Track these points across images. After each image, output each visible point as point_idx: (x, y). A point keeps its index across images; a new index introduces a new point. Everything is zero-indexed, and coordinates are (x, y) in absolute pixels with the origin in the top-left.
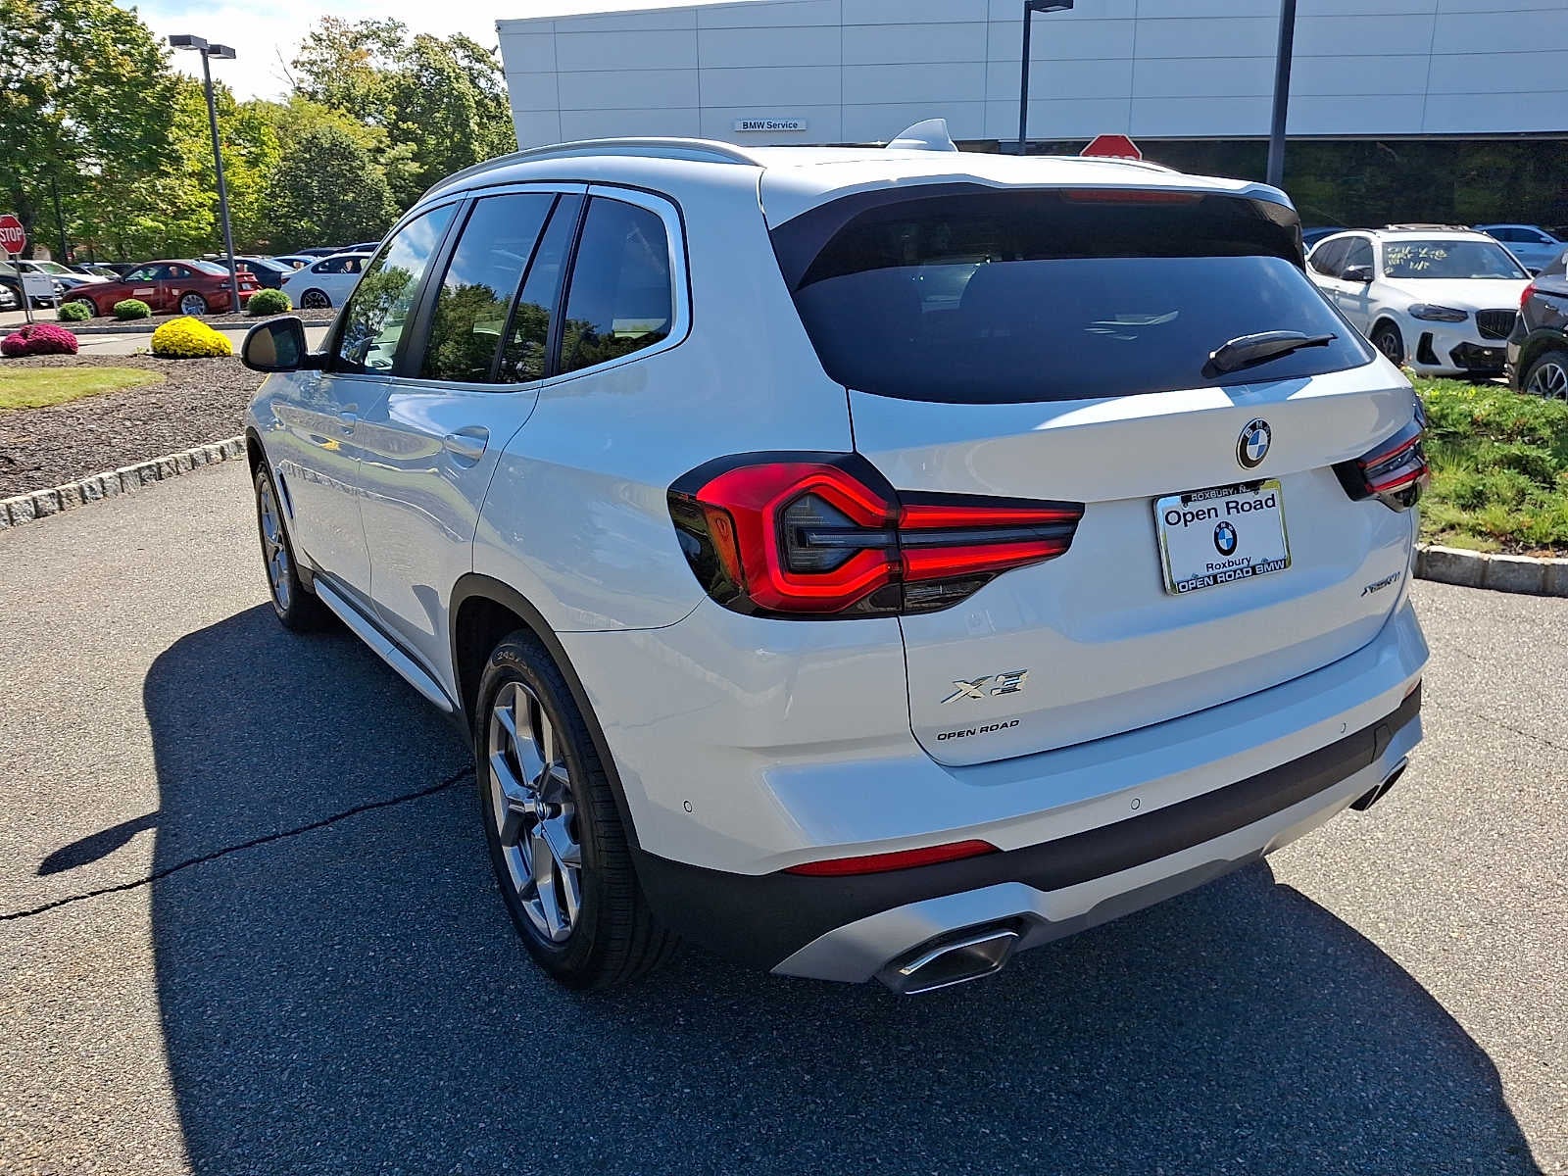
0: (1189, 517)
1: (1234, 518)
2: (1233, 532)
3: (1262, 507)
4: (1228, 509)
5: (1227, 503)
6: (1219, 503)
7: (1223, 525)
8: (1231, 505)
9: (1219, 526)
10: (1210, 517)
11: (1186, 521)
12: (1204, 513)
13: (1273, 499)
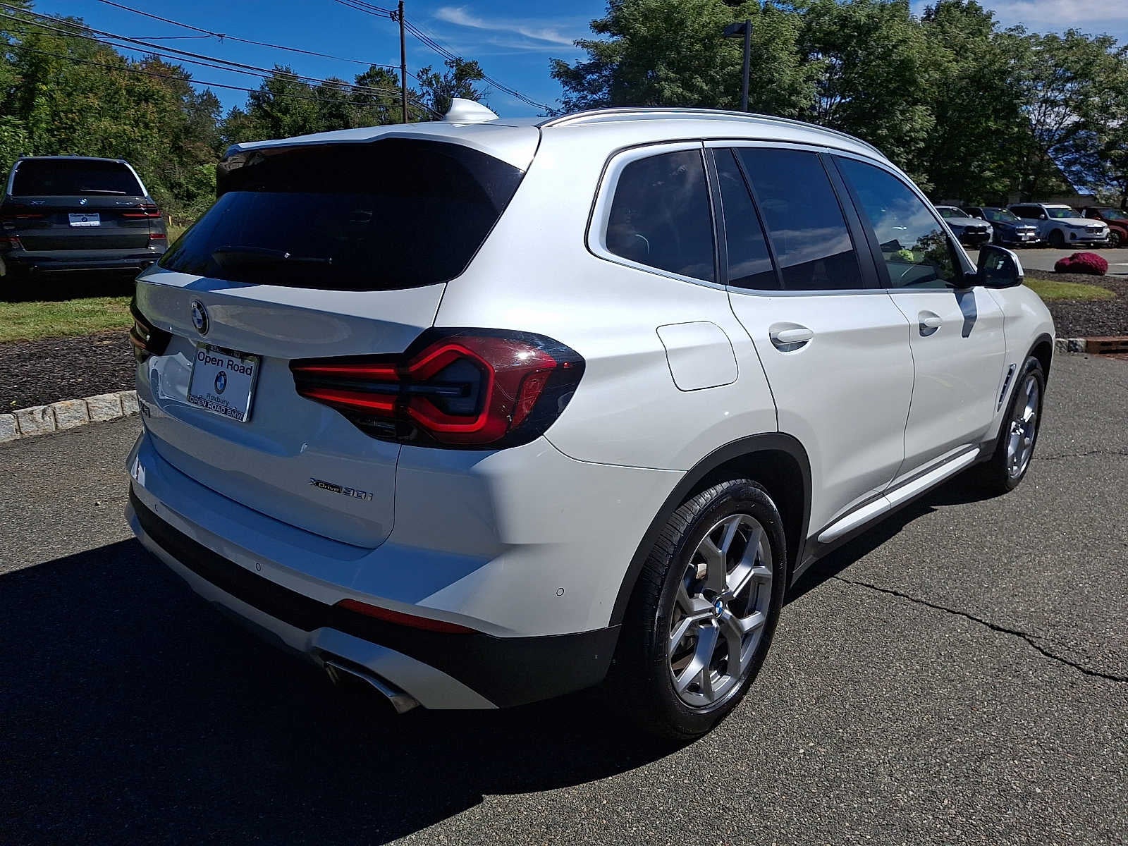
0: (208, 359)
1: (228, 371)
2: (225, 381)
3: (243, 372)
4: (229, 364)
5: (229, 361)
6: (226, 358)
7: (223, 374)
8: (231, 363)
9: (220, 373)
10: (218, 365)
11: (206, 361)
12: (216, 361)
13: (251, 370)
